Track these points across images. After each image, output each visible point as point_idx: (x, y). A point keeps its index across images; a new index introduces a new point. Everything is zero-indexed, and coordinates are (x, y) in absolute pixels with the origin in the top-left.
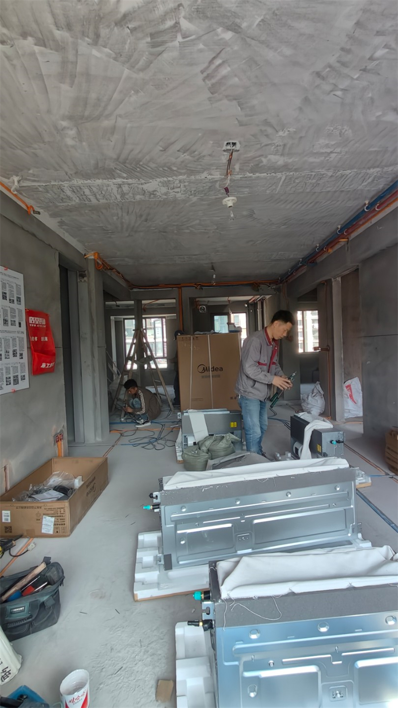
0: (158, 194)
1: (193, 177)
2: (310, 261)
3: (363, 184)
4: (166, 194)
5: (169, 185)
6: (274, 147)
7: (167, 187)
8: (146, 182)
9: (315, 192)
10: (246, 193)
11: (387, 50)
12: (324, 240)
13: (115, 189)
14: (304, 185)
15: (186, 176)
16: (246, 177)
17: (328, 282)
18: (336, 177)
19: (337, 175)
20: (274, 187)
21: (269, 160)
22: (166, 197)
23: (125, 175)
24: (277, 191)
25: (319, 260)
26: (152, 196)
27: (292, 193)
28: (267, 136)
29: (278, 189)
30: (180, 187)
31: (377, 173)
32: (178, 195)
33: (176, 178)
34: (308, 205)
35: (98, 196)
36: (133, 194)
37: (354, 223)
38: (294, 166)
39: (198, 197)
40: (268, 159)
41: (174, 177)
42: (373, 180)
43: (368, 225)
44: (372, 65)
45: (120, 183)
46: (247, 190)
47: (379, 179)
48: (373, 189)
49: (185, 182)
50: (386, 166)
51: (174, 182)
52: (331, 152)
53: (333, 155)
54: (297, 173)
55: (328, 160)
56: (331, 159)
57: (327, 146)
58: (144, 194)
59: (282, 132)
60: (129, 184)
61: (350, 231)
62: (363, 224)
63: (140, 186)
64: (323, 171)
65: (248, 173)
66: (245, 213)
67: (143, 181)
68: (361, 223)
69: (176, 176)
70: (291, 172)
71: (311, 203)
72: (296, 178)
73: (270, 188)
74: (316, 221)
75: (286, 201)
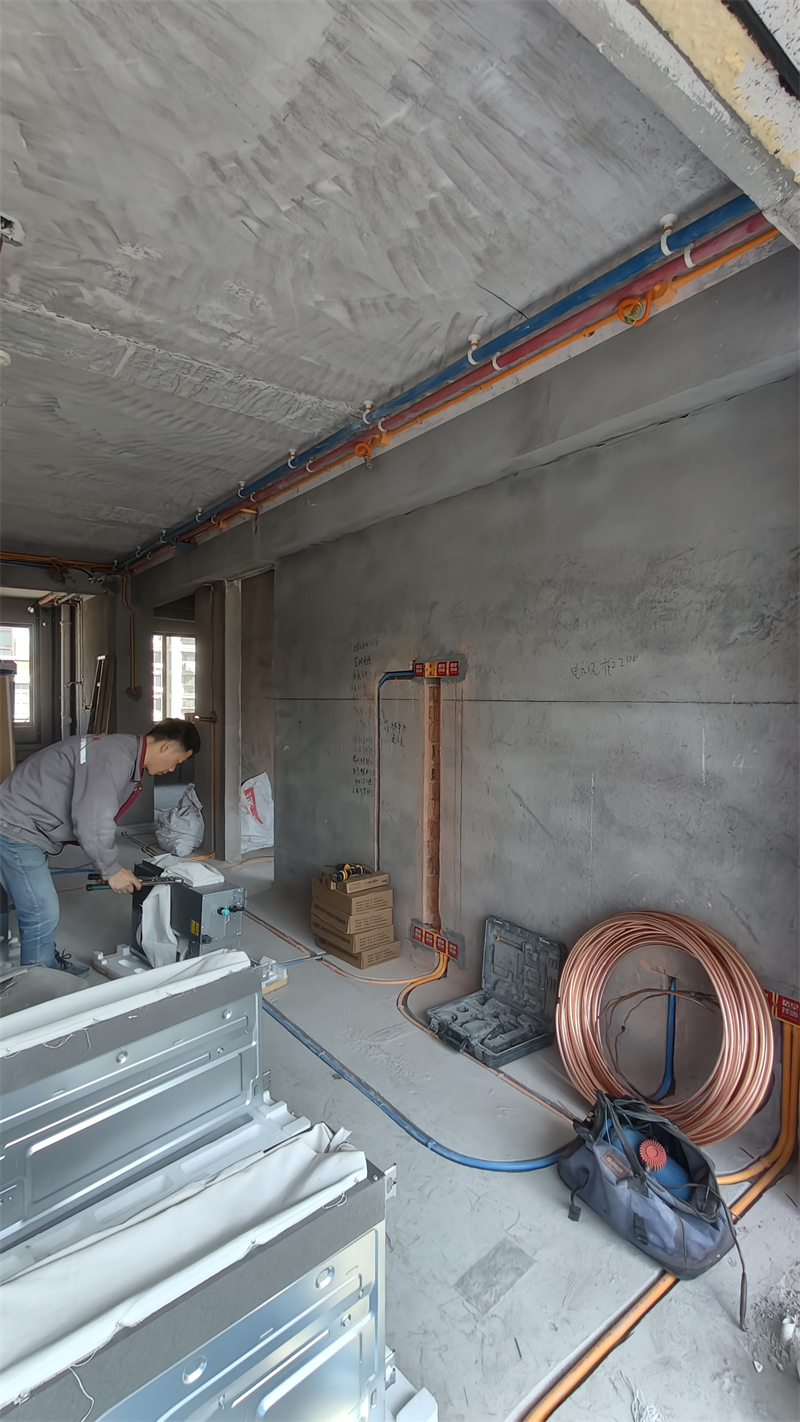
2: (184, 537)
3: (287, 417)
6: (110, 273)
9: (198, 403)
10: (37, 351)
11: (339, 189)
12: (212, 503)
14: (176, 381)
16: (38, 315)
17: (218, 587)
18: (241, 386)
19: (242, 383)
20: (109, 363)
21: (98, 298)
24: (115, 374)
25: (203, 539)
27: (149, 390)
28: (95, 241)
29: (118, 369)
31: (312, 404)
34: (183, 425)
37: (269, 484)
38: (155, 333)
40: (95, 294)
42: (304, 416)
43: (291, 494)
44: (312, 201)
46: (40, 345)
47: (315, 417)
48: (303, 431)
50: (327, 398)
52: (233, 334)
53: (236, 342)
54: (162, 351)
55: (226, 347)
56: (232, 348)
57: (225, 318)
59: (133, 250)
61: (261, 496)
62: (285, 490)
64: (216, 366)
65: (43, 306)
66: (33, 398)
68: (281, 487)
70: (150, 343)
71: (189, 422)
72: (160, 361)
73: (99, 362)
74: (197, 462)
75: (136, 402)
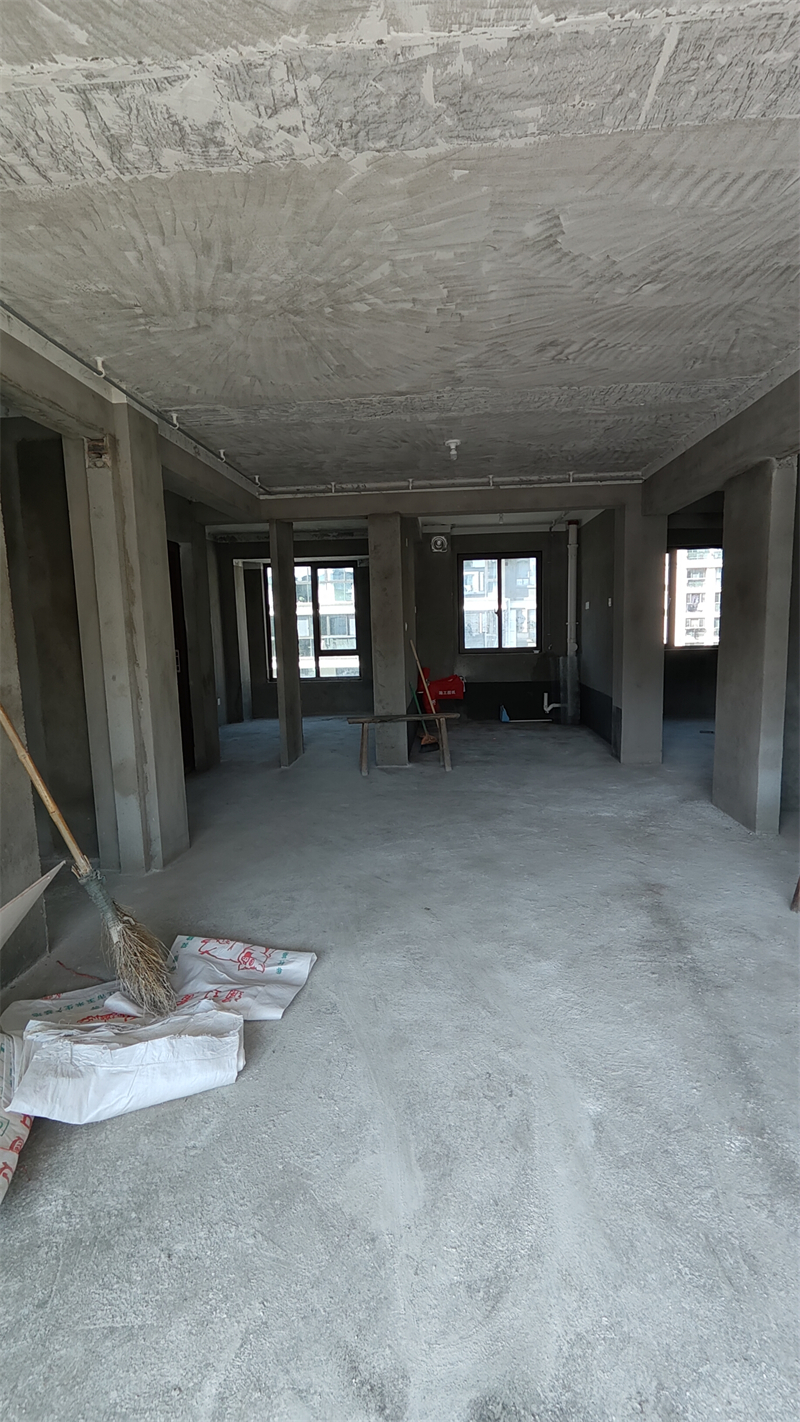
0: (230, 141)
1: (330, 39)
4: (257, 139)
5: (256, 89)
7: (250, 104)
8: (168, 73)
9: (779, 120)
10: (530, 128)
13: (78, 119)
14: (745, 83)
15: (303, 35)
16: (529, 36)
17: (760, 471)
20: (633, 95)
22: (261, 156)
23: (81, 36)
24: (642, 119)
26: (213, 151)
27: (697, 128)
29: (647, 104)
30: (295, 100)
32: (302, 145)
33: (271, 49)
34: (743, 190)
35: (33, 152)
36: (147, 144)
39: (369, 155)
41: (264, 45)
45: (79, 80)
46: (534, 111)
49: (308, 74)
51: (269, 75)
58: (182, 142)
60: (112, 87)
63: (156, 99)
65: (536, 8)
66: (531, 230)
67: (158, 73)
69: (270, 34)
71: (756, 177)
72: (722, 41)
73: (618, 102)
74: (752, 265)
75: (671, 169)
